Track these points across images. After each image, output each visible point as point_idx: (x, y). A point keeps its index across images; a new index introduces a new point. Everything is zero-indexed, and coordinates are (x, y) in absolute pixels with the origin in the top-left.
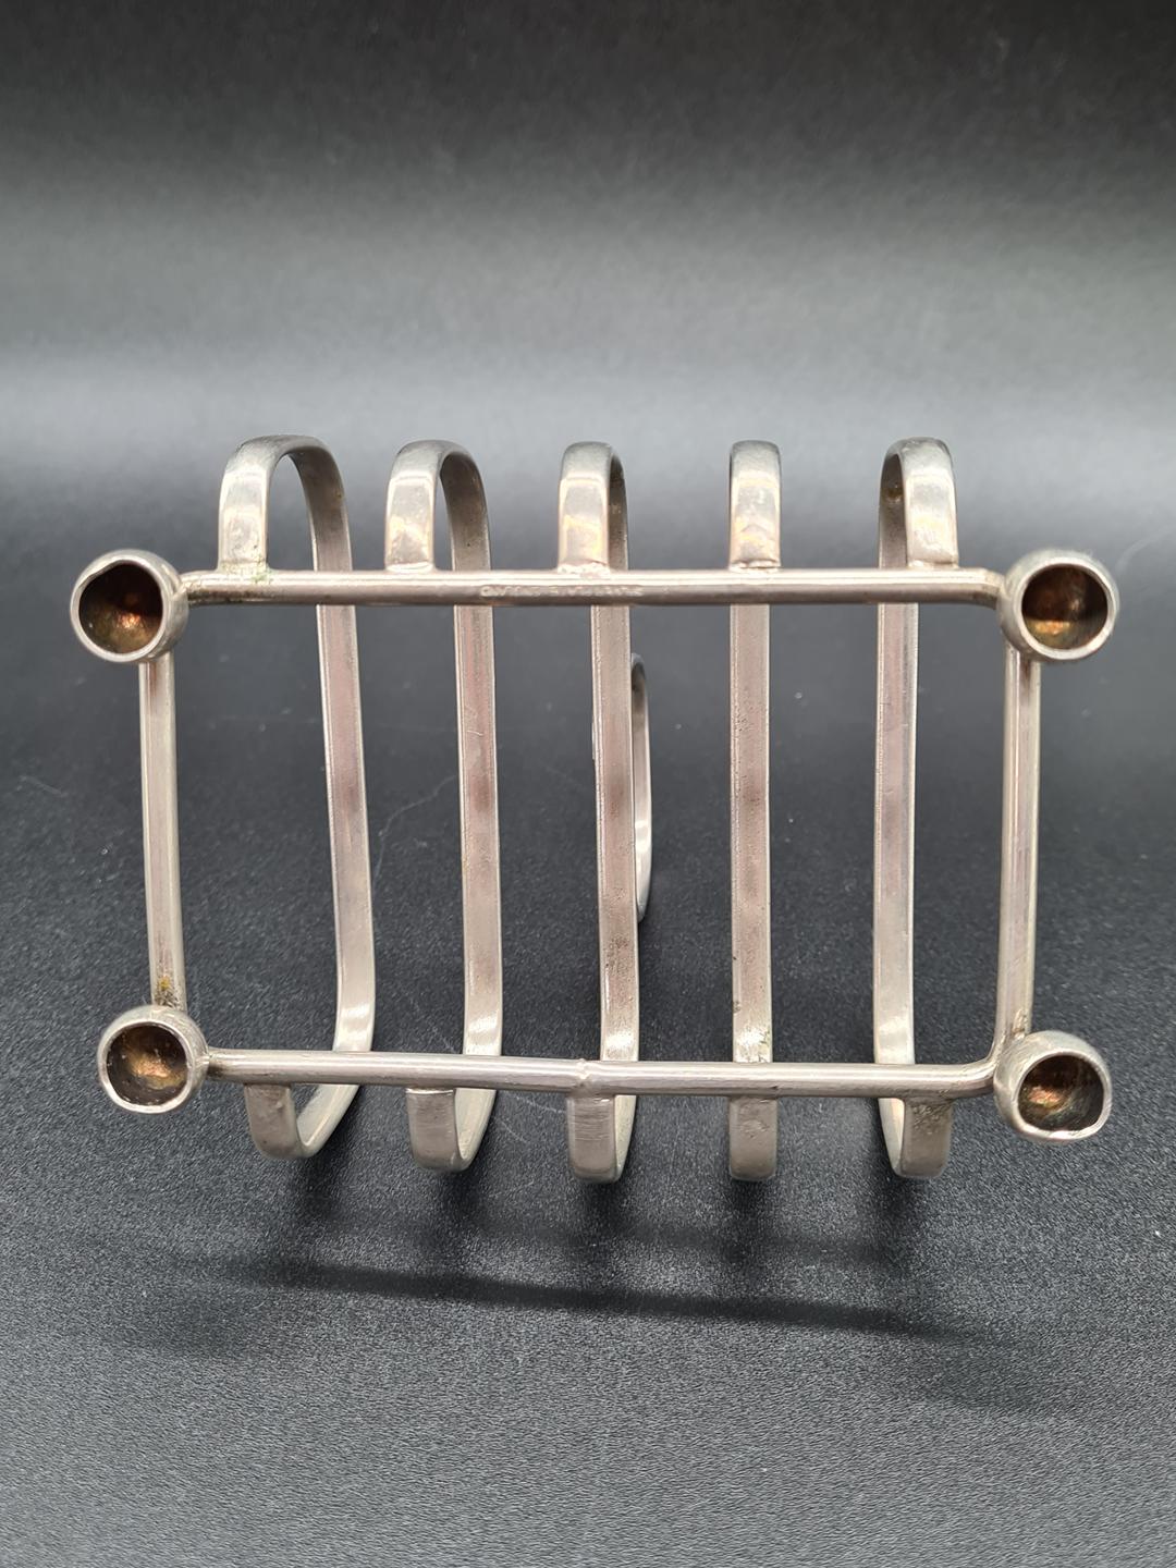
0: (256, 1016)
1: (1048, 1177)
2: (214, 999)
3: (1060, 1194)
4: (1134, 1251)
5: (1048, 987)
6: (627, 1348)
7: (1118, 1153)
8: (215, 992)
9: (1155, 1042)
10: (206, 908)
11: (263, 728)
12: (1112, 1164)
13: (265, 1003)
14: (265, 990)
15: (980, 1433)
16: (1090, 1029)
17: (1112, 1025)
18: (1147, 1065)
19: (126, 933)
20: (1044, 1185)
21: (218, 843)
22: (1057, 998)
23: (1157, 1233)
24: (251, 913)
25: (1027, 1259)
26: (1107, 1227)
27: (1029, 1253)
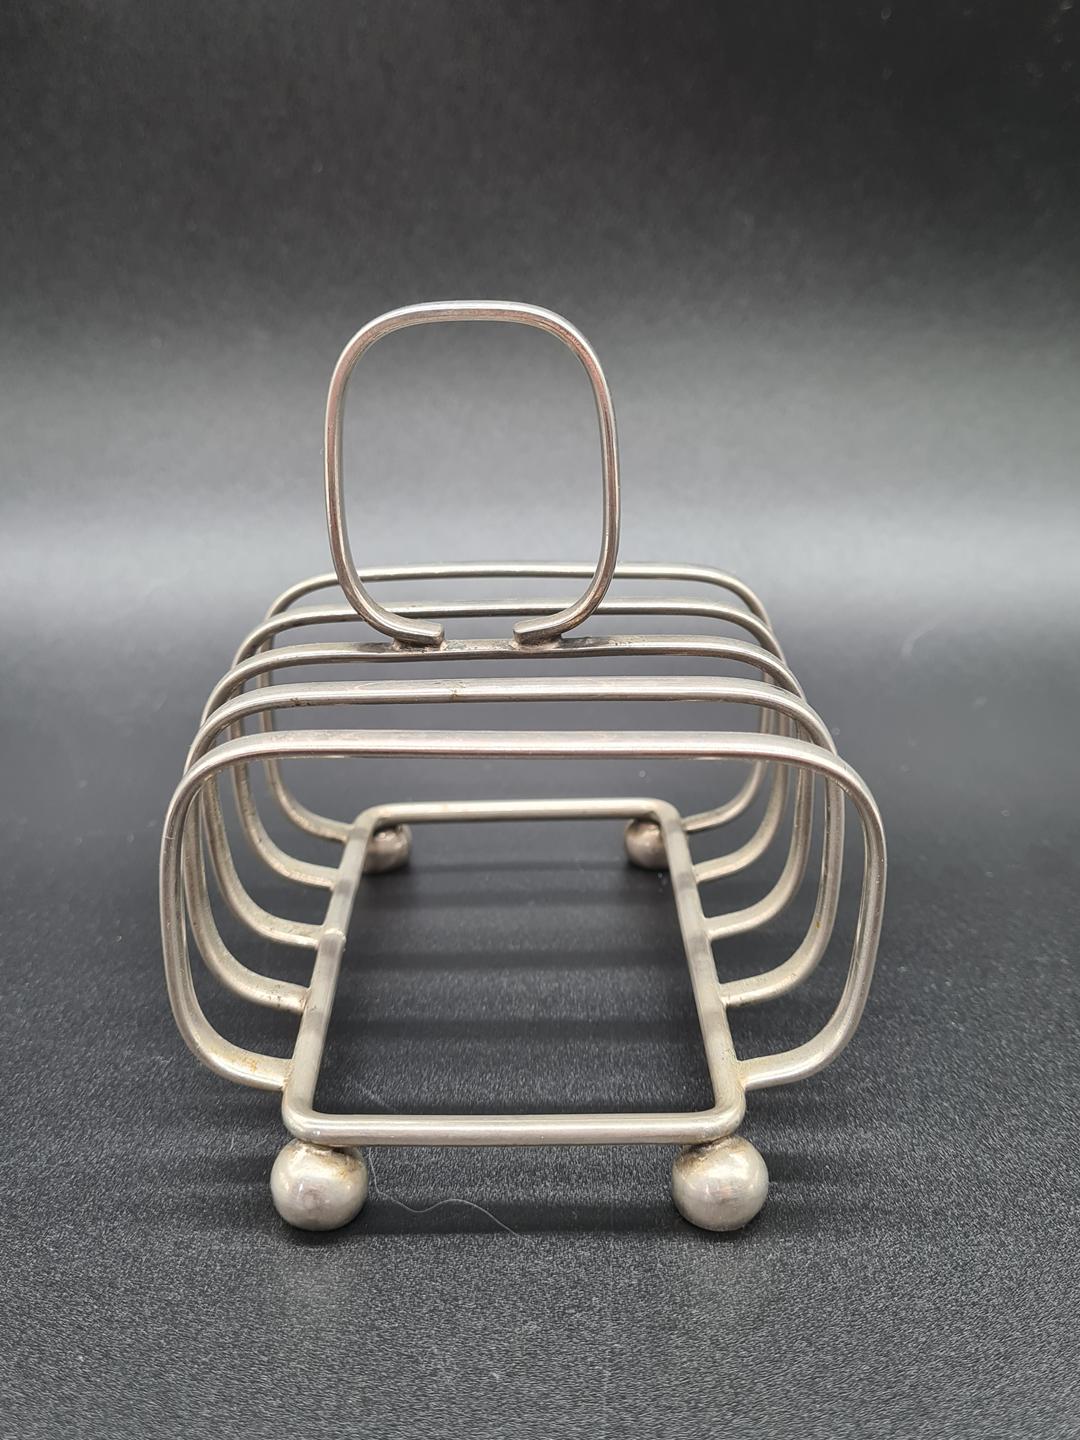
0: (162, 1085)
1: (978, 1147)
2: (116, 1074)
3: (995, 1162)
5: (933, 986)
6: (604, 1351)
7: (1037, 1120)
8: (116, 1068)
9: (1043, 1022)
10: (96, 995)
11: (132, 838)
12: (1035, 1130)
13: (169, 1074)
14: (168, 1062)
15: (979, 1389)
16: (982, 1018)
17: (999, 1011)
18: (1042, 1042)
19: (13, 1024)
20: (976, 1156)
22: (944, 995)
25: (979, 1223)
26: (1046, 1185)
27: (979, 1217)
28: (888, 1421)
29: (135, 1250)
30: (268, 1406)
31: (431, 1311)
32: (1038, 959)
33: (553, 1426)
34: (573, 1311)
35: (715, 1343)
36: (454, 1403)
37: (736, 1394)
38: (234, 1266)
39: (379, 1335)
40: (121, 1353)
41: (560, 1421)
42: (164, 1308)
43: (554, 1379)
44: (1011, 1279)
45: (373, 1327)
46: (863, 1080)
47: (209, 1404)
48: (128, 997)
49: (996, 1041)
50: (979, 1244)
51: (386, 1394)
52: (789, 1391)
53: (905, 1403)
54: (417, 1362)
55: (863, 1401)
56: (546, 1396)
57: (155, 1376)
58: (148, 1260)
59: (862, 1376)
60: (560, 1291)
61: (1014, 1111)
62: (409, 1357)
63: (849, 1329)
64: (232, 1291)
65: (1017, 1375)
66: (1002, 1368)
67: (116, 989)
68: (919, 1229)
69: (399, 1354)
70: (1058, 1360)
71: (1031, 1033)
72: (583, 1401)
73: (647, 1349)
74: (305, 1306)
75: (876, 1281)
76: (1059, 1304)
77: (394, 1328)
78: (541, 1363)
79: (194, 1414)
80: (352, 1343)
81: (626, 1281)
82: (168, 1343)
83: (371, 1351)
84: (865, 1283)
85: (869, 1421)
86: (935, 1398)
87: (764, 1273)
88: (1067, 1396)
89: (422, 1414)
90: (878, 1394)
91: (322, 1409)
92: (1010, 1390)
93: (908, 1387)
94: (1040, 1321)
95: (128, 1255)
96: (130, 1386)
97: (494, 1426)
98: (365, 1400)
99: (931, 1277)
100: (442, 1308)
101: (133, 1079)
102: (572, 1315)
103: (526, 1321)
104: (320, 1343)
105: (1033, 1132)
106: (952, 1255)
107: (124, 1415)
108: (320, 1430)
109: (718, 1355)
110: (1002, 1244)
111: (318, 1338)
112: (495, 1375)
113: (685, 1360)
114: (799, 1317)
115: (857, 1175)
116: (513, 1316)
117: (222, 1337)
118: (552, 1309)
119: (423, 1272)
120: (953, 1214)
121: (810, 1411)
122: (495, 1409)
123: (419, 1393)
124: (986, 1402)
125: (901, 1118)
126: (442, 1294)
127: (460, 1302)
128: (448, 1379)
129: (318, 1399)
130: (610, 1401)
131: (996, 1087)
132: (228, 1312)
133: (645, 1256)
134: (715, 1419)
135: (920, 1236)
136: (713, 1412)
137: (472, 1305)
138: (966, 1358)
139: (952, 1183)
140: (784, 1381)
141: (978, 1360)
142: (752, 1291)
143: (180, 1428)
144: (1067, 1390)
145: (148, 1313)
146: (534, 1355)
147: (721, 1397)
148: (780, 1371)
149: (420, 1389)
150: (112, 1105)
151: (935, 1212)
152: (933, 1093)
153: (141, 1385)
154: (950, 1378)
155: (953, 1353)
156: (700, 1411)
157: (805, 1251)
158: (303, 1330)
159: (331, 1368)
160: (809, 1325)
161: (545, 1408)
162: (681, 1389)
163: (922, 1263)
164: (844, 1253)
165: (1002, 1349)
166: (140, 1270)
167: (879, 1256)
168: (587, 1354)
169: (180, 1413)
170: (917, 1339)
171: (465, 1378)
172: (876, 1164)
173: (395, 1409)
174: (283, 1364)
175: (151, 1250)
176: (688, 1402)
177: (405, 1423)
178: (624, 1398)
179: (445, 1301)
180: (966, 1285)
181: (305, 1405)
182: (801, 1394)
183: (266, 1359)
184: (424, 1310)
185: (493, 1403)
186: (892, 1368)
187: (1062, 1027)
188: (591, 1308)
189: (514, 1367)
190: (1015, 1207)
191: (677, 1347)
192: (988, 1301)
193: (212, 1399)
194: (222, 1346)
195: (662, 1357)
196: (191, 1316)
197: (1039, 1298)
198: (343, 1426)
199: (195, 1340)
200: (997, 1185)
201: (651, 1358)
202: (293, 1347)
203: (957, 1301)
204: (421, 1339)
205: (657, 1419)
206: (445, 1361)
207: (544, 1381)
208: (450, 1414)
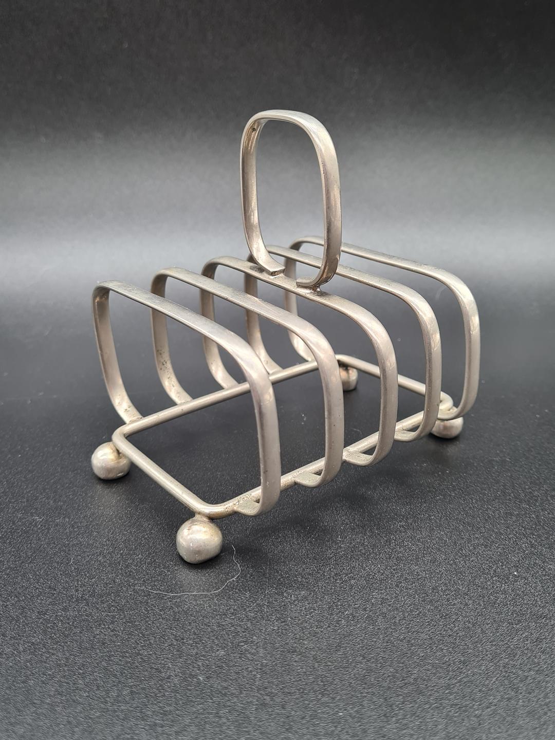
0: (37, 532)
1: (457, 555)
3: (465, 562)
4: (506, 583)
7: (489, 540)
8: (14, 523)
9: (495, 490)
11: (29, 402)
12: (487, 546)
13: (41, 526)
15: (449, 679)
18: (494, 500)
20: (456, 559)
21: (9, 456)
23: (515, 573)
24: (30, 486)
25: (455, 594)
26: (490, 574)
27: (455, 591)
28: (401, 697)
29: (17, 616)
30: (81, 696)
31: (169, 645)
32: (495, 459)
33: (229, 704)
34: (243, 644)
35: (315, 658)
36: (178, 693)
37: (324, 685)
38: (68, 623)
39: (142, 658)
40: (6, 671)
41: (232, 701)
42: (30, 646)
43: (231, 680)
44: (470, 622)
45: (139, 654)
46: (401, 522)
47: (50, 696)
48: (22, 487)
49: (470, 500)
50: (454, 605)
51: (144, 689)
52: (351, 683)
53: (411, 688)
54: (160, 672)
55: (389, 688)
56: (226, 688)
57: (23, 682)
58: (24, 622)
59: (390, 674)
60: (237, 633)
61: (476, 536)
62: (156, 669)
63: (384, 650)
64: (67, 636)
65: (469, 672)
66: (462, 668)
67: (16, 483)
68: (424, 597)
69: (152, 668)
70: (491, 664)
71: (489, 496)
72: (245, 691)
73: (280, 663)
74: (104, 644)
75: (400, 625)
76: (493, 635)
77: (150, 654)
78: (224, 671)
79: (43, 702)
80: (127, 662)
81: (272, 628)
82: (31, 665)
83: (137, 667)
84: (395, 626)
85: (391, 698)
86: (426, 685)
87: (343, 621)
88: (494, 682)
89: (161, 699)
90: (397, 683)
91: (109, 697)
92: (465, 680)
93: (412, 680)
94: (483, 644)
95: (13, 619)
96: (10, 688)
97: (198, 704)
98: (132, 692)
99: (428, 622)
100: (175, 644)
101: (22, 529)
102: (242, 646)
103: (218, 650)
104: (111, 662)
105: (486, 546)
106: (440, 611)
107: (6, 703)
108: (108, 709)
109: (316, 665)
110: (466, 604)
111: (109, 660)
112: (200, 678)
113: (299, 668)
114: (359, 644)
115: (394, 570)
116: (212, 647)
117: (60, 660)
118: (232, 643)
119: (166, 626)
120: (442, 589)
121: (362, 693)
122: (199, 695)
123: (160, 688)
124: (452, 686)
125: (419, 540)
126: (176, 636)
127: (185, 641)
128: (176, 680)
129: (107, 692)
130: (259, 690)
131: (469, 524)
132: (64, 647)
133: (282, 614)
134: (312, 699)
135: (424, 601)
136: (312, 695)
137: (191, 642)
138: (444, 664)
139: (442, 573)
140: (349, 678)
141: (450, 664)
142: (336, 631)
143: (35, 709)
144: (494, 679)
145: (21, 649)
146: (221, 667)
147: (316, 688)
148: (347, 673)
149: (161, 686)
150: (10, 543)
151: (433, 589)
152: (436, 527)
153: (16, 687)
154: (435, 674)
155: (437, 662)
156: (305, 694)
157: (365, 610)
158: (102, 656)
159: (115, 676)
160: (364, 648)
161: (225, 695)
162: (295, 683)
163: (425, 615)
164: (385, 610)
165: (462, 659)
166: (19, 627)
167: (403, 611)
168: (249, 666)
169: (35, 701)
170: (419, 654)
171: (185, 680)
172: (404, 564)
173: (147, 697)
174: (91, 675)
175: (25, 616)
176: (299, 690)
177: (152, 704)
178: (266, 688)
179: (177, 640)
180: (446, 626)
181: (101, 695)
182: (358, 684)
183: (81, 671)
184: (166, 645)
185: (198, 692)
186: (405, 670)
187: (504, 493)
188: (252, 642)
189: (211, 674)
190: (474, 585)
191: (295, 661)
192: (457, 634)
193: (52, 693)
194: (59, 665)
195: (288, 667)
196: (44, 650)
197: (483, 632)
198: (120, 706)
199: (45, 662)
200: (466, 574)
201: (282, 667)
202: (96, 665)
203: (441, 634)
204: (163, 660)
205: (283, 699)
206: (175, 671)
207: (226, 681)
208: (175, 699)
